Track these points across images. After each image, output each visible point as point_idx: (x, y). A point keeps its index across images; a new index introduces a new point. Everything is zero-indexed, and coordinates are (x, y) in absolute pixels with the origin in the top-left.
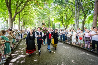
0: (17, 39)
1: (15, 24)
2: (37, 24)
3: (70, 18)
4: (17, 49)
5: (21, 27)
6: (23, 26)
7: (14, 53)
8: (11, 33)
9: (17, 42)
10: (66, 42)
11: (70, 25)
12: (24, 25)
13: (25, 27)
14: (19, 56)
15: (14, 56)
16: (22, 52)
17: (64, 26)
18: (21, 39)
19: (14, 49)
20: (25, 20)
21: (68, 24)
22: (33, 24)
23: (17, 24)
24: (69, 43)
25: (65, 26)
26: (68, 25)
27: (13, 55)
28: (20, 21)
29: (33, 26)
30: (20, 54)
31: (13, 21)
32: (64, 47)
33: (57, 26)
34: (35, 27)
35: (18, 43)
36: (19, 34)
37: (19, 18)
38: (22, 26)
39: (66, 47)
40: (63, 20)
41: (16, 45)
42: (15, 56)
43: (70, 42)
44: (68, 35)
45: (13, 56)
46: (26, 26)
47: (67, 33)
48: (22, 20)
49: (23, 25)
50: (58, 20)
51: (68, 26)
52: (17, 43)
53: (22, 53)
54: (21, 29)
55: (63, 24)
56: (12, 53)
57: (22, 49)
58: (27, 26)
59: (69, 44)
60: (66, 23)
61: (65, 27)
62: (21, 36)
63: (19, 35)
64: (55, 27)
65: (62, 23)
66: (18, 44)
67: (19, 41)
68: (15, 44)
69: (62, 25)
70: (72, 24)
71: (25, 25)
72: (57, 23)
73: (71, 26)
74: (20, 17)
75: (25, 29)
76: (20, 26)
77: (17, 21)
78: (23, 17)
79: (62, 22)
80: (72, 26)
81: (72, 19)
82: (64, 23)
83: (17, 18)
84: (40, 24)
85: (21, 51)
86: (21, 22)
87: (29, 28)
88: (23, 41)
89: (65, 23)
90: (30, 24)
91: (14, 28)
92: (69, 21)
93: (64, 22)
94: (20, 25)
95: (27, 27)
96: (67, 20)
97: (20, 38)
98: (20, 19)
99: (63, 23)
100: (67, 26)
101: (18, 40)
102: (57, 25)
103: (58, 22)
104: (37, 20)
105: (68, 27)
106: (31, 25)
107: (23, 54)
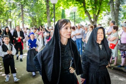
17: (89, 15)
21: (99, 11)
25: (92, 16)
26: (98, 13)
34: (10, 20)
51: (99, 16)
55: (86, 12)
61: (90, 18)
65: (82, 9)
72: (70, 7)
73: (106, 17)
79: (84, 6)
80: (110, 16)
82: (88, 8)
84: (22, 11)
89: (90, 9)
92: (101, 3)
99: (85, 9)
100: (97, 16)
103: (73, 5)
105: (99, 18)
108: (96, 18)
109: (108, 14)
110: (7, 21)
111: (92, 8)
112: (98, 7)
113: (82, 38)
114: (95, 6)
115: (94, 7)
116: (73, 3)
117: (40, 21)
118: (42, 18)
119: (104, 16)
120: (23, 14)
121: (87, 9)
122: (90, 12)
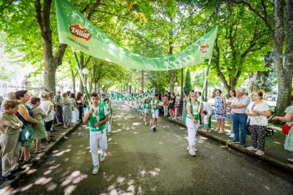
3: (247, 52)
11: (246, 74)
17: (223, 78)
21: (239, 72)
25: (227, 79)
26: (238, 75)
28: (83, 66)
31: (56, 67)
33: (198, 81)
40: (221, 59)
55: (220, 74)
61: (225, 82)
64: (192, 84)
65: (214, 71)
69: (217, 78)
70: (255, 73)
72: (198, 69)
73: (248, 80)
79: (217, 67)
80: (254, 79)
82: (223, 68)
89: (225, 71)
92: (241, 62)
93: (224, 65)
96: (234, 59)
99: (219, 71)
100: (236, 80)
102: (197, 77)
103: (201, 66)
105: (238, 82)
108: (234, 82)
109: (251, 77)
110: (127, 84)
111: (228, 69)
112: (237, 67)
114: (234, 66)
117: (161, 85)
118: (163, 82)
119: (245, 79)
120: (143, 78)
121: (222, 71)
122: (225, 74)
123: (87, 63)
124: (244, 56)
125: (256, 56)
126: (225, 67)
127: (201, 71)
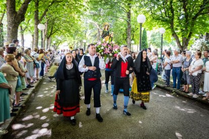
0: (28, 79)
1: (22, 31)
2: (89, 32)
3: (197, 15)
4: (29, 110)
5: (40, 40)
6: (48, 38)
7: (21, 122)
8: (13, 59)
9: (29, 87)
10: (183, 93)
11: (197, 35)
12: (51, 34)
13: (54, 42)
14: (35, 131)
15: (20, 130)
16: (43, 118)
17: (177, 38)
18: (40, 78)
19: (19, 108)
20: (54, 20)
21: (191, 34)
22: (77, 31)
23: (28, 32)
24: (195, 96)
25: (180, 39)
26: (190, 36)
27: (17, 127)
28: (38, 21)
29: (76, 37)
30: (38, 125)
31: (19, 23)
32: (178, 107)
33: (154, 39)
34: (84, 41)
35: (31, 90)
36: (37, 62)
37: (37, 12)
38: (43, 37)
39: (183, 110)
40: (175, 20)
41: (26, 97)
42: (24, 132)
43: (198, 94)
44: (191, 69)
45: (16, 130)
46: (56, 37)
47: (187, 64)
48: (45, 20)
49: (47, 34)
50: (158, 19)
51: (191, 39)
52: (29, 92)
53: (44, 122)
54: (40, 47)
55: (174, 34)
56: (14, 122)
57: (45, 110)
58: (59, 38)
59: (195, 100)
60: (182, 30)
61: (179, 42)
62: (40, 69)
63: (36, 66)
64: (148, 42)
65: (169, 31)
66: (31, 95)
67: (35, 85)
68: (23, 94)
69: (172, 38)
70: (205, 35)
71: (52, 36)
72: (154, 28)
73: (198, 41)
74: (40, 10)
75: (52, 49)
76: (38, 38)
77: (30, 22)
78: (47, 10)
79: (172, 27)
80: (204, 40)
81: (203, 18)
82: (177, 29)
83: (29, 14)
85: (41, 117)
86: (41, 27)
87: (66, 43)
88: (46, 86)
89: (179, 31)
90: (69, 31)
91: (20, 44)
92: (193, 24)
93: (178, 26)
94: (40, 34)
95: (59, 42)
96: (187, 21)
97: (37, 75)
98: (40, 16)
99: (173, 31)
100: (188, 40)
101: (31, 81)
102: (153, 36)
104: (90, 21)
105: (189, 42)
106: (72, 36)
107: (46, 125)
108: (186, 42)
109: (201, 38)
111: (182, 29)
112: (189, 29)
113: (181, 67)
114: (186, 28)
115: (184, 29)
116: (158, 24)
119: (196, 40)
121: (176, 32)
122: (179, 34)
123: (42, 18)
124: (194, 18)
125: (205, 20)
126: (179, 28)
127: (157, 31)
